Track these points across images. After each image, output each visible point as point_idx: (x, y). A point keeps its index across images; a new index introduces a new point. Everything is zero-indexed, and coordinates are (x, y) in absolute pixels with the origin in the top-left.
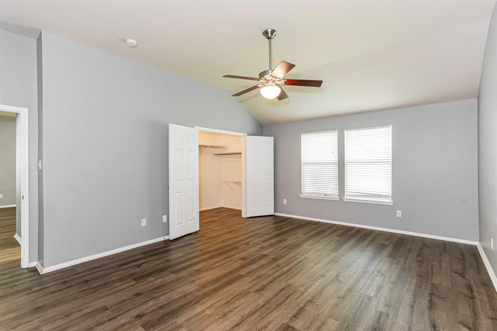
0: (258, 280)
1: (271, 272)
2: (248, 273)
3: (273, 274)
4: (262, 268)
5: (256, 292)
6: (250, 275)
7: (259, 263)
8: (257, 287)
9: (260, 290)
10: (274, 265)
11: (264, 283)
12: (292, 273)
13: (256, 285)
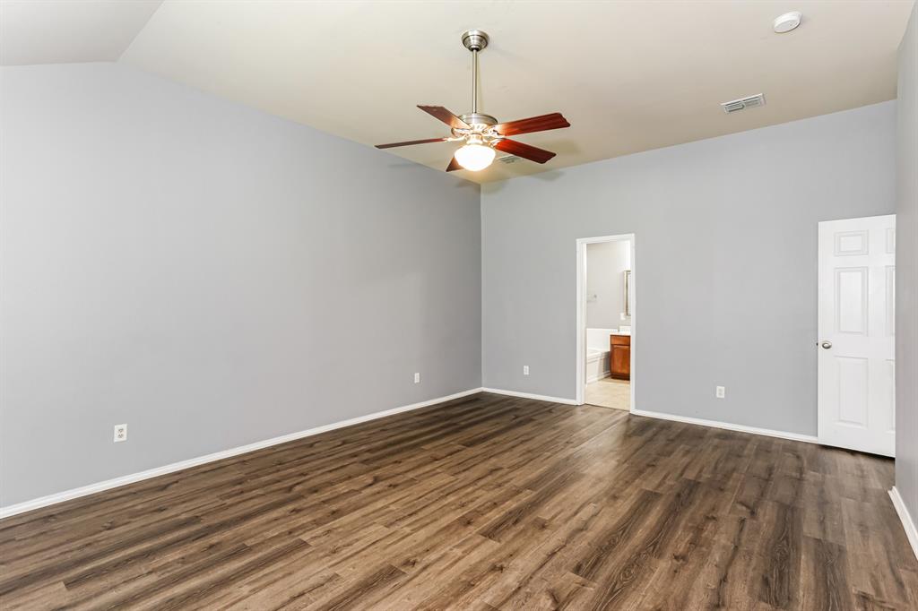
0: (500, 481)
1: (477, 493)
2: (518, 492)
3: (474, 491)
4: (496, 501)
5: (501, 469)
6: (514, 489)
7: (503, 513)
8: (500, 473)
9: (496, 470)
10: (472, 507)
11: (490, 478)
12: (442, 492)
13: (502, 476)
